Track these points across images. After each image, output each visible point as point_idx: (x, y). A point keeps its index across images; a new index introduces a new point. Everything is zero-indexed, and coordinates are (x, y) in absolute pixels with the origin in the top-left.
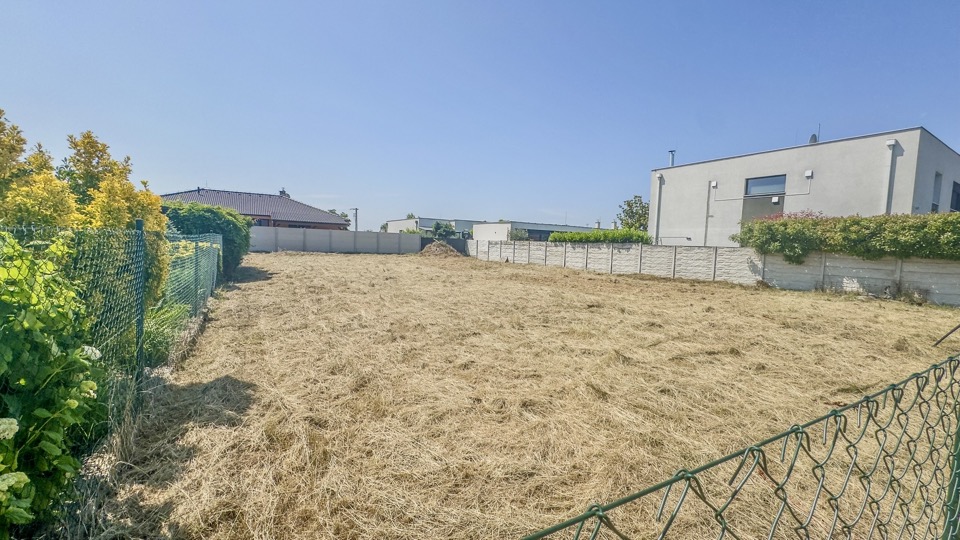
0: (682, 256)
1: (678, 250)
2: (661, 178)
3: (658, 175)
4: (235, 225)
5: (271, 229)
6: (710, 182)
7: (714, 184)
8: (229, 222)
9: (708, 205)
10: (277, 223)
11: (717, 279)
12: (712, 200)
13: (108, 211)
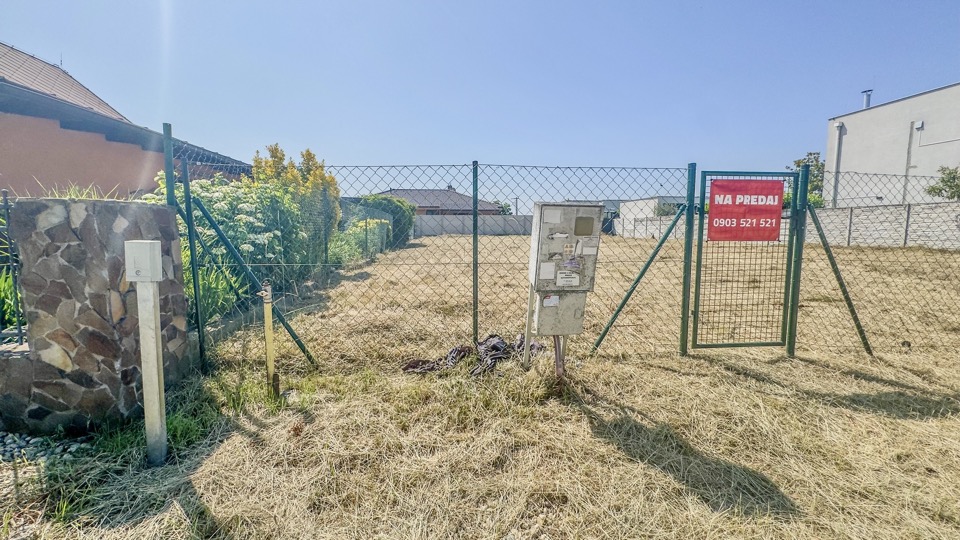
0: (861, 219)
1: (856, 211)
2: (842, 129)
3: (837, 124)
4: (401, 208)
5: (438, 217)
6: (913, 123)
7: (918, 124)
8: (397, 207)
9: (909, 153)
10: (443, 212)
11: (910, 244)
12: (915, 146)
13: (315, 186)
